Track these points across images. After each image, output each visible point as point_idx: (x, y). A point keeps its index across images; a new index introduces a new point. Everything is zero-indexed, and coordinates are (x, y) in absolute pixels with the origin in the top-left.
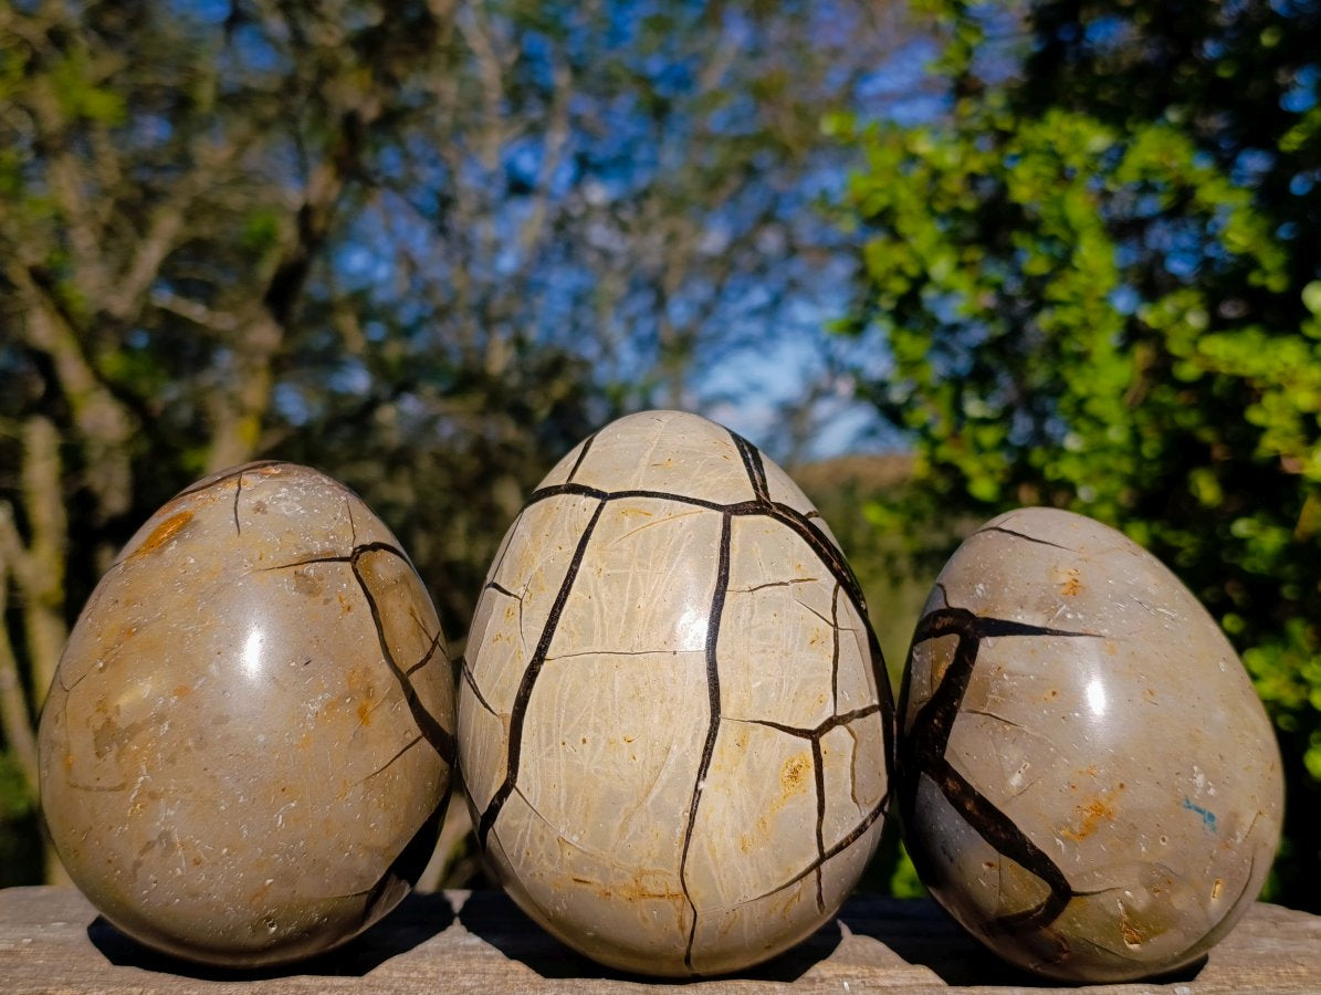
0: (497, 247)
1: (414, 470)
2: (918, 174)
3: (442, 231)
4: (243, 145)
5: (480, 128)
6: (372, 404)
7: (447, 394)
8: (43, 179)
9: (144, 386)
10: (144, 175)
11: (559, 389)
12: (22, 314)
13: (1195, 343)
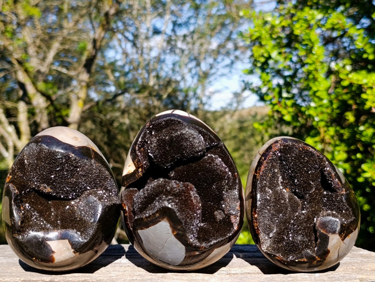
0: (151, 49)
1: (129, 114)
2: (268, 27)
3: (134, 45)
4: (77, 22)
5: (145, 15)
6: (116, 96)
7: (137, 92)
8: (21, 33)
9: (50, 92)
10: (49, 31)
11: (170, 90)
12: (16, 72)
13: (347, 75)
